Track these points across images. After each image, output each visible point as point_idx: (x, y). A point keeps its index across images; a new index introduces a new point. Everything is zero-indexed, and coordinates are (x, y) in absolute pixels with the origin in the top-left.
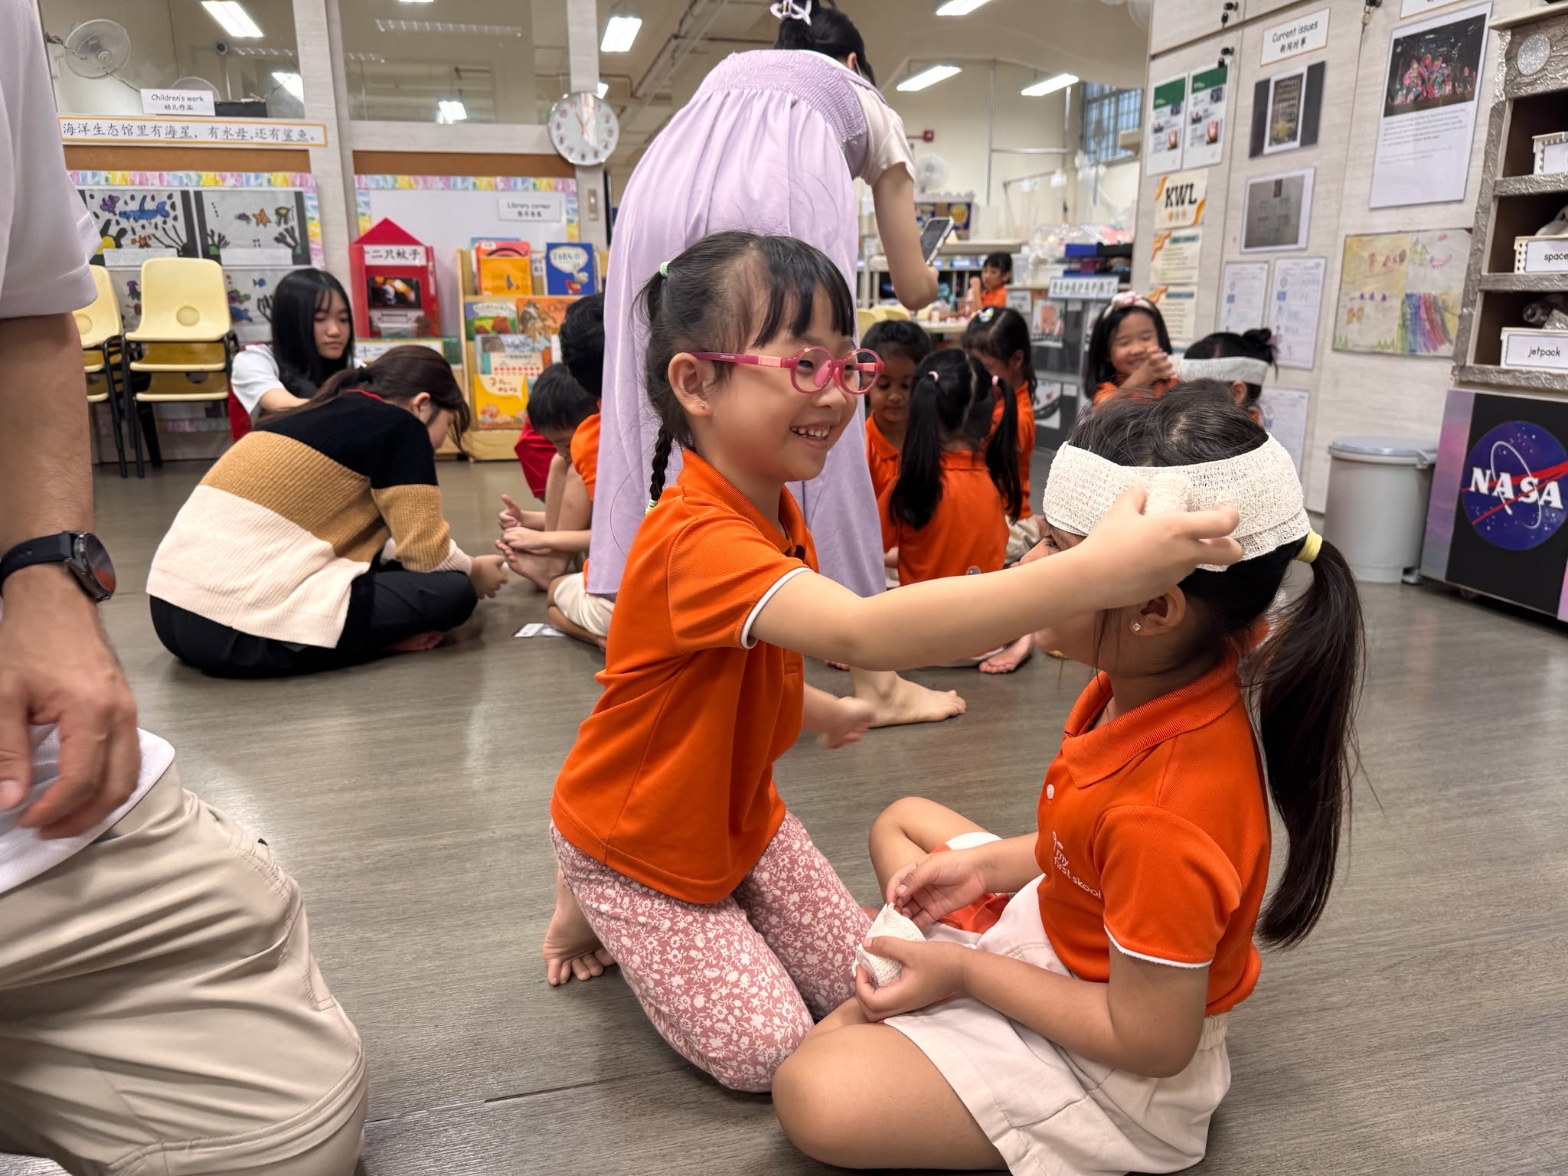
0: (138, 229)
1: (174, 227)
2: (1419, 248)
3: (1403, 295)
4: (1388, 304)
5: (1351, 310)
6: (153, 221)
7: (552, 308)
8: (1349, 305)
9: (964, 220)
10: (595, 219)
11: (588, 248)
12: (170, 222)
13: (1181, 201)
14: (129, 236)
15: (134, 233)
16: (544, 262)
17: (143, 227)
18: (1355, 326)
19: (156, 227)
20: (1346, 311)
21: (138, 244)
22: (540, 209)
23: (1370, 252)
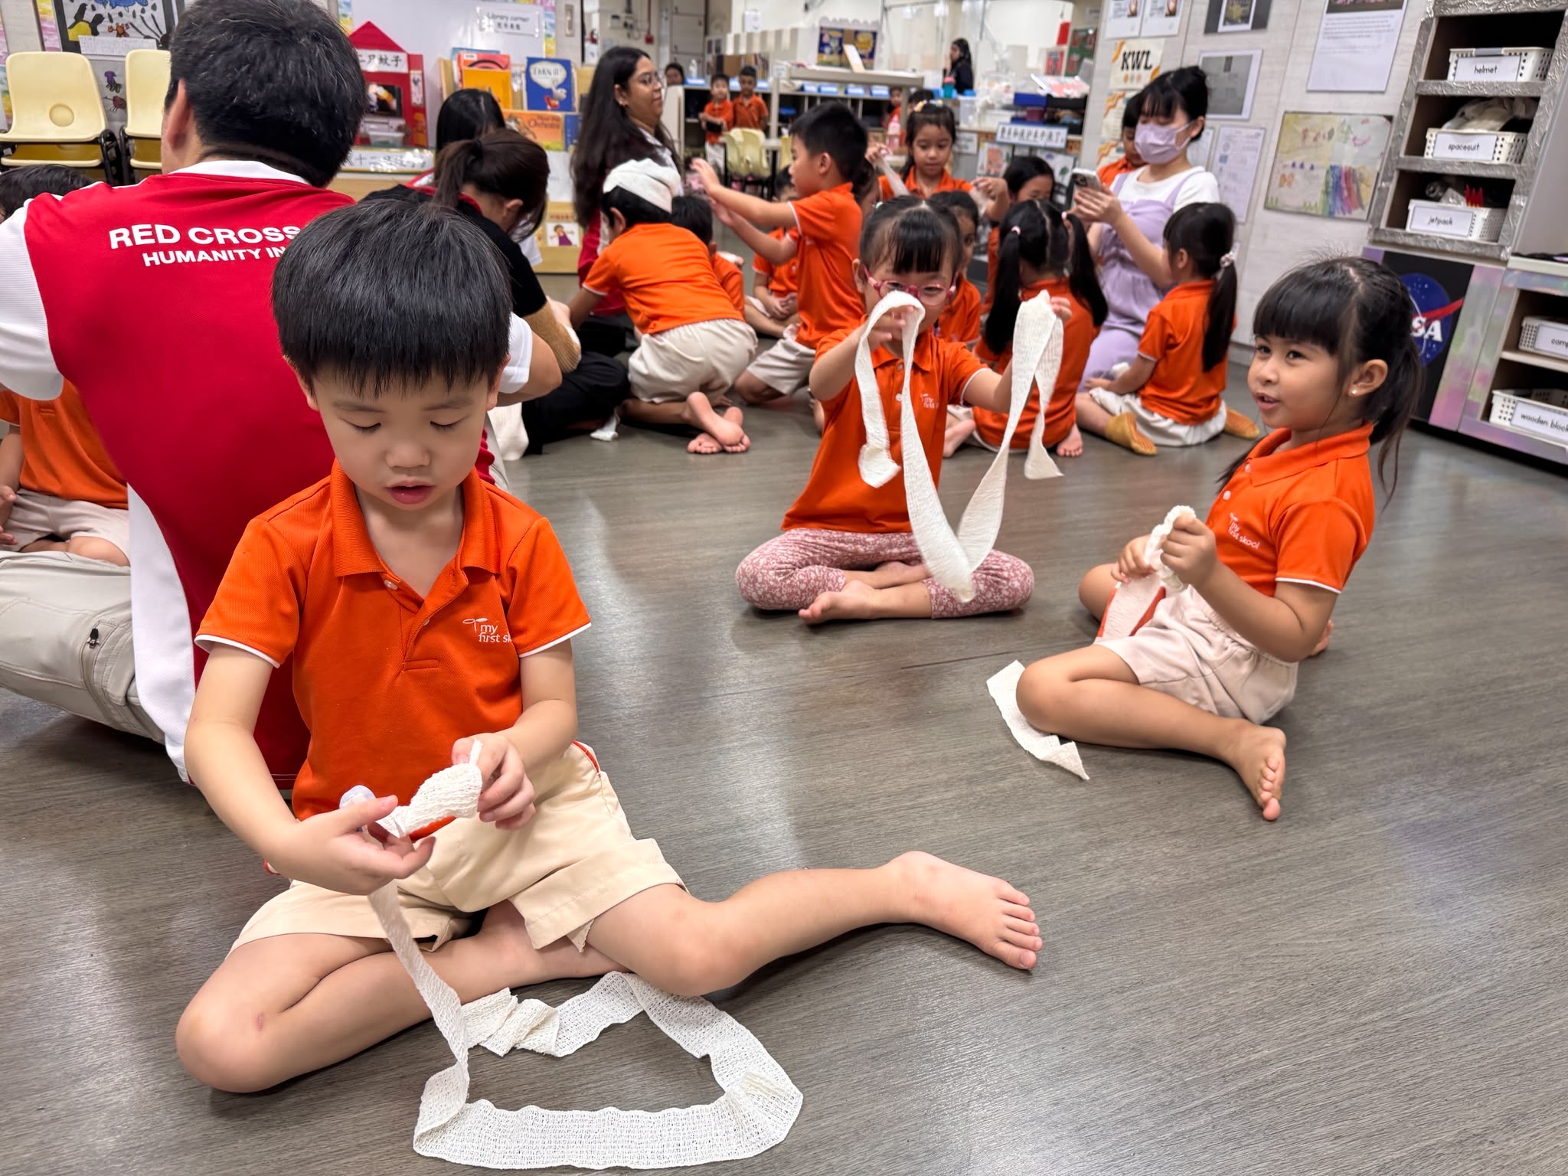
0: (115, 16)
1: (153, 17)
2: (1345, 128)
3: (1328, 166)
4: (1315, 172)
5: (1283, 176)
6: (131, 9)
7: (532, 123)
8: (1282, 172)
9: (870, 49)
10: (572, 35)
11: (566, 64)
12: (149, 11)
13: (1136, 66)
14: (106, 23)
15: (111, 20)
16: (523, 76)
17: (121, 14)
18: (1285, 189)
19: (134, 15)
20: (1279, 176)
21: (115, 32)
22: (519, 22)
23: (1304, 127)
